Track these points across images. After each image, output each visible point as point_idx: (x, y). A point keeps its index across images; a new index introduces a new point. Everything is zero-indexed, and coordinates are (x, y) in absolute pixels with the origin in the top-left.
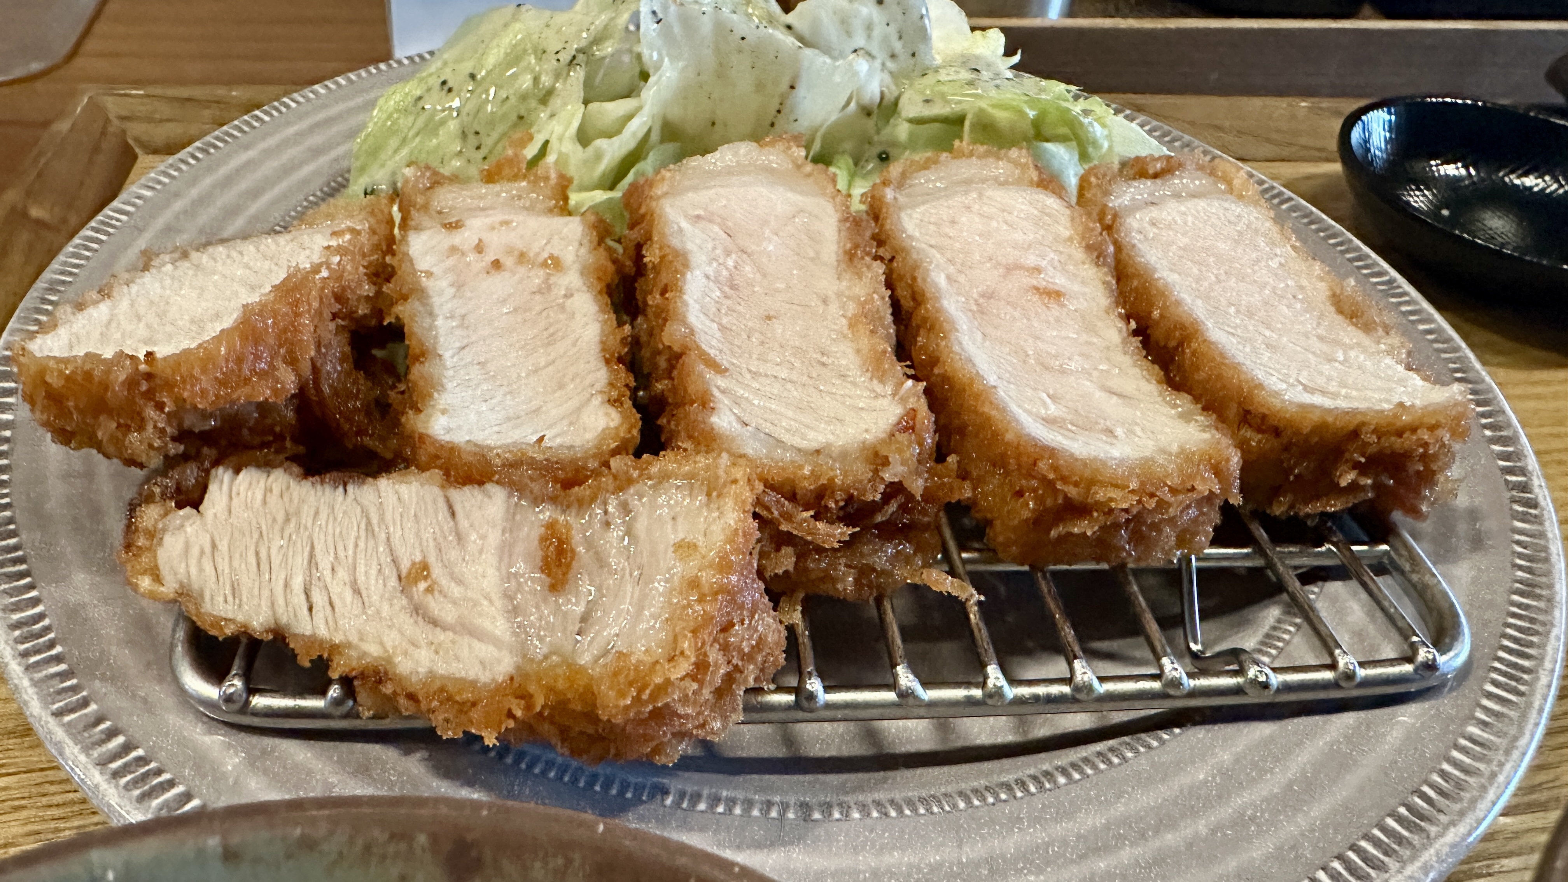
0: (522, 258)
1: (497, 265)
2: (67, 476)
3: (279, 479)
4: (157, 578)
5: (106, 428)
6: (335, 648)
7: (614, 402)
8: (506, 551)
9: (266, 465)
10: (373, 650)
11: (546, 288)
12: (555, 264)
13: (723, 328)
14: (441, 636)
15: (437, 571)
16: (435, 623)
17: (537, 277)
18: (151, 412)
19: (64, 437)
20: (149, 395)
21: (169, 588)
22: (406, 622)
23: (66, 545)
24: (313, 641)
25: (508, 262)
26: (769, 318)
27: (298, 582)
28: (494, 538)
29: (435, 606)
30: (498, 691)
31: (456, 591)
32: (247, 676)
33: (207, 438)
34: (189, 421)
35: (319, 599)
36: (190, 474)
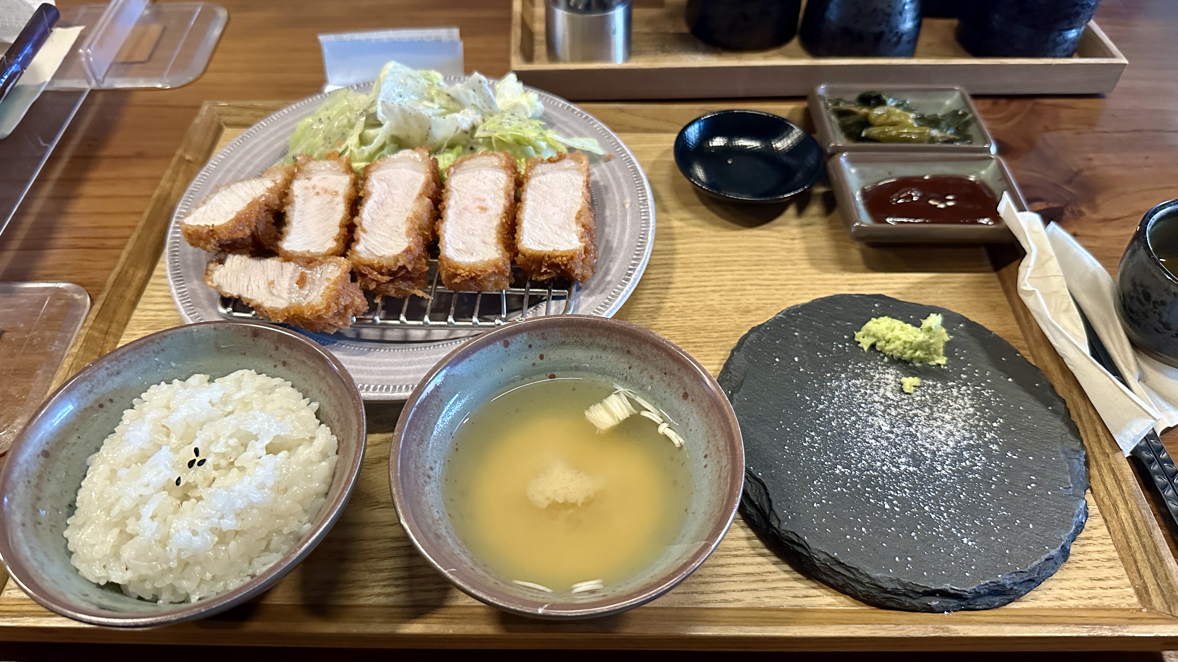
0: (326, 191)
1: (318, 194)
2: (193, 254)
3: (245, 258)
4: (212, 282)
5: (202, 243)
6: (251, 300)
7: (336, 240)
8: (291, 278)
9: (241, 254)
10: (260, 301)
11: (332, 201)
12: (337, 193)
13: (372, 219)
14: (274, 298)
15: (276, 283)
16: (273, 295)
17: (329, 198)
18: (212, 240)
19: (192, 244)
20: (212, 236)
21: (215, 284)
22: (267, 294)
23: (192, 273)
24: (246, 299)
25: (322, 192)
26: (387, 216)
27: (246, 284)
28: (289, 275)
29: (275, 291)
30: (283, 310)
31: (279, 288)
32: (233, 308)
33: (228, 246)
34: (223, 242)
35: (250, 288)
36: (222, 256)
